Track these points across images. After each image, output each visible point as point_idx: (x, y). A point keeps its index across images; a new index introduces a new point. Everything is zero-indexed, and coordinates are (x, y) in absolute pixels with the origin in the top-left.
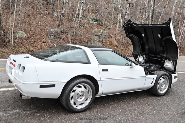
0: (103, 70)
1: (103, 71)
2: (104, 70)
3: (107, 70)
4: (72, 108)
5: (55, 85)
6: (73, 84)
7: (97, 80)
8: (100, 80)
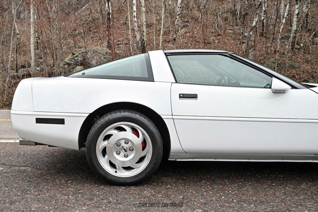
0: (183, 94)
1: (180, 97)
2: (183, 96)
3: (195, 96)
4: (102, 172)
5: (64, 119)
6: (102, 121)
7: (163, 117)
8: (171, 117)
